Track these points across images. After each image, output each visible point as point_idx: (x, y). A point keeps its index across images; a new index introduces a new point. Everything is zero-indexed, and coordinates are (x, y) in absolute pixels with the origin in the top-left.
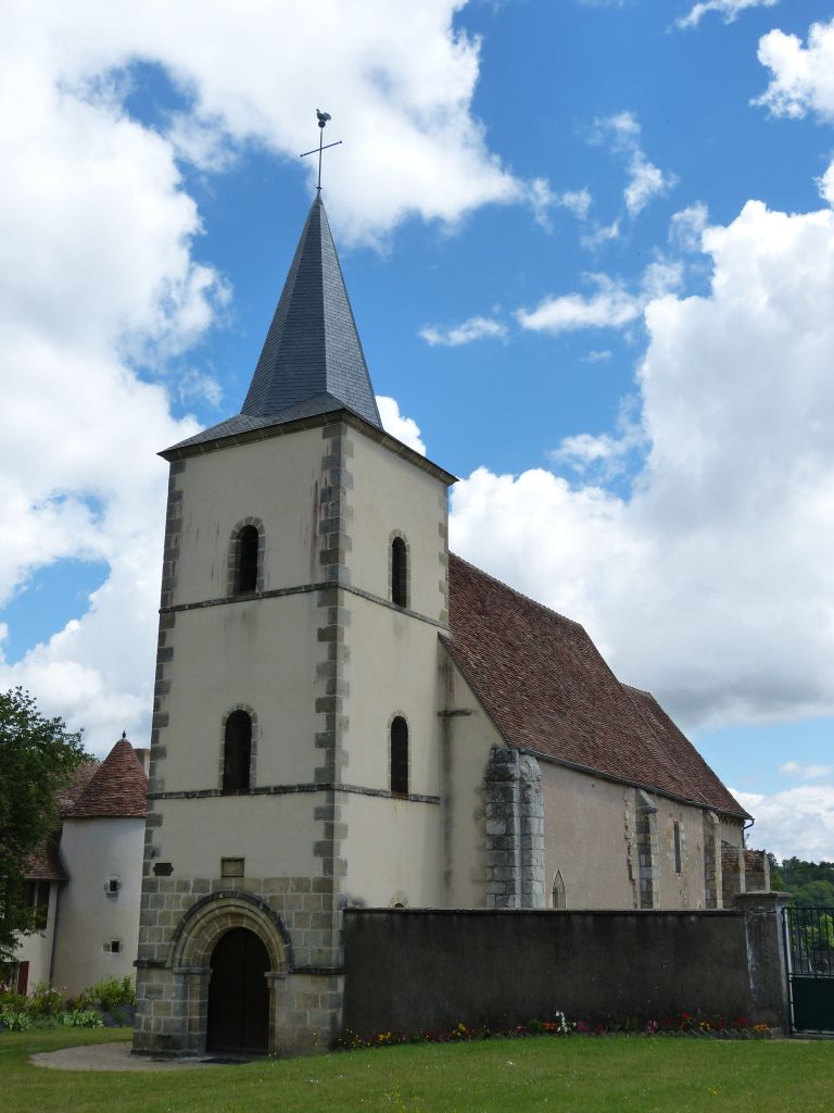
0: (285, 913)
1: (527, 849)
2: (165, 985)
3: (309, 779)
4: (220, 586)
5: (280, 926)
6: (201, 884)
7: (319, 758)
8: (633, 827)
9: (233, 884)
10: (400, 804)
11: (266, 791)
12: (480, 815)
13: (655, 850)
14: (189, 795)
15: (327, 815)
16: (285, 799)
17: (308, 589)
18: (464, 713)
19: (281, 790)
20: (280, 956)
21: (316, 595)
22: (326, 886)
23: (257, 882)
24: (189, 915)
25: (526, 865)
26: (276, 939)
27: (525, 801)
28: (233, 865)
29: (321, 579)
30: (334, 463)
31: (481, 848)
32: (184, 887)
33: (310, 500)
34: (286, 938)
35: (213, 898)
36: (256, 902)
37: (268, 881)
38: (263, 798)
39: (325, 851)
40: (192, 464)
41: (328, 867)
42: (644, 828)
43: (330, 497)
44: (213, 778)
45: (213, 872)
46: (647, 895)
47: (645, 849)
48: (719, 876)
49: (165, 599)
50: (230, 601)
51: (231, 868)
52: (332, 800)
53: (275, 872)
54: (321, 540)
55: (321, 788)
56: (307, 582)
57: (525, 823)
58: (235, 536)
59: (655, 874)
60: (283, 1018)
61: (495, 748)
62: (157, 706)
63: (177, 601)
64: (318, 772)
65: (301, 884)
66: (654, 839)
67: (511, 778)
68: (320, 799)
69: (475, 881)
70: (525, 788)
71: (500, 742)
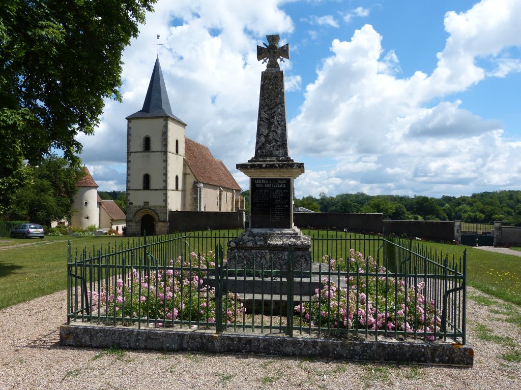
0: (157, 212)
1: (200, 200)
2: (132, 225)
3: (162, 188)
4: (141, 149)
5: (157, 214)
6: (139, 206)
7: (164, 184)
8: (218, 194)
9: (146, 206)
10: (177, 192)
11: (153, 190)
12: (191, 194)
13: (222, 199)
14: (136, 190)
15: (166, 194)
16: (157, 191)
17: (161, 152)
18: (189, 174)
19: (156, 190)
20: (157, 219)
21: (163, 153)
22: (166, 207)
23: (151, 206)
24: (137, 212)
25: (200, 203)
26: (156, 216)
27: (200, 191)
28: (146, 203)
29: (164, 150)
30: (166, 126)
31: (191, 200)
32: (136, 207)
33: (161, 134)
34: (158, 216)
35: (142, 209)
36: (152, 210)
37: (154, 206)
38: (152, 191)
39: (165, 201)
40: (133, 121)
41: (166, 203)
42: (220, 195)
43: (165, 133)
44: (141, 186)
45: (142, 204)
46: (220, 208)
47: (220, 199)
48: (234, 203)
49: (128, 150)
50: (144, 152)
51: (146, 204)
52: (167, 192)
53: (155, 204)
54: (164, 142)
55: (164, 189)
56: (161, 150)
57: (200, 196)
58: (144, 138)
59: (222, 203)
60: (157, 230)
61: (194, 181)
62: (127, 172)
63: (131, 151)
64: (164, 187)
65: (161, 207)
66: (222, 196)
67: (198, 187)
68: (164, 192)
69: (190, 206)
70: (200, 189)
71: (195, 180)
